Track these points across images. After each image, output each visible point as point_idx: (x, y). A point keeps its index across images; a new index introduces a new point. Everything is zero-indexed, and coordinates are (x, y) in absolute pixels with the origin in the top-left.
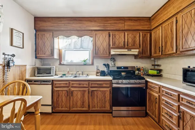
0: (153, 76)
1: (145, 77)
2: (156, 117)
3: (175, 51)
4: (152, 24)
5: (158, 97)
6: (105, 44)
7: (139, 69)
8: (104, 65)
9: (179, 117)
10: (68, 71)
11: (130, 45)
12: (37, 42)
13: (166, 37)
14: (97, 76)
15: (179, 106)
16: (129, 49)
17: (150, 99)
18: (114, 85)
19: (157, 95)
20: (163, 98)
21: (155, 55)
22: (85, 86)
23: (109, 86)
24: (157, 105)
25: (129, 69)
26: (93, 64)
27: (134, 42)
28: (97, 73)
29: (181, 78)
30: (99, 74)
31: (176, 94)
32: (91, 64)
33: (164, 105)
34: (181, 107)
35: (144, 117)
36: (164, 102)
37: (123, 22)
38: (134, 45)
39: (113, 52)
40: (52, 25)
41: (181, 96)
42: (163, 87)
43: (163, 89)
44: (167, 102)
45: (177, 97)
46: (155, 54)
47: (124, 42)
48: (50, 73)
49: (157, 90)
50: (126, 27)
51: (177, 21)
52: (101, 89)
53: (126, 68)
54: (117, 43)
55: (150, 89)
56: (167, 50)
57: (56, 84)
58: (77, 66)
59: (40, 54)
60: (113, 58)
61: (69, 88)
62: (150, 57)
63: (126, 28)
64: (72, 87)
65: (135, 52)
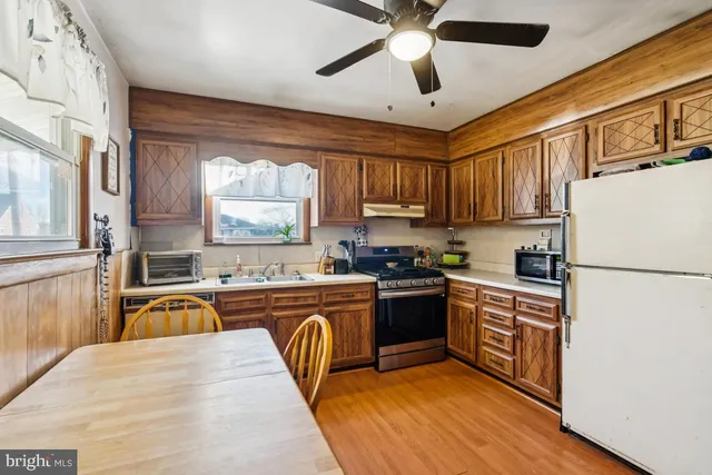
0: (453, 267)
1: (443, 271)
2: (470, 352)
3: (500, 217)
4: (451, 148)
5: (474, 311)
6: (351, 189)
7: (421, 254)
8: (344, 243)
9: (514, 338)
10: (238, 261)
11: (407, 194)
12: (140, 170)
13: (483, 186)
14: (326, 273)
15: (515, 317)
16: (405, 204)
17: (455, 317)
18: (383, 295)
19: (472, 306)
20: (485, 309)
21: (458, 220)
22: (310, 302)
23: (368, 297)
24: (473, 327)
25: (401, 254)
26: (308, 241)
27: (415, 187)
28: (328, 265)
29: (512, 269)
30: (332, 270)
31: (510, 297)
32: (301, 241)
33: (488, 322)
34: (518, 318)
35: (442, 361)
36: (487, 317)
37: (391, 135)
38: (414, 196)
39: (368, 211)
40: (197, 121)
41: (518, 299)
42: (485, 287)
43: (485, 292)
44: (492, 315)
45: (511, 301)
46: (459, 217)
47: (395, 186)
48: (188, 273)
49: (474, 296)
50: (397, 149)
51: (503, 159)
52: (353, 307)
53: (393, 250)
54: (377, 188)
55: (456, 296)
56: (485, 213)
57: (226, 303)
58: (263, 249)
59: (152, 212)
60: (365, 225)
61: (267, 311)
62: (445, 224)
63: (399, 151)
64: (275, 308)
65: (417, 211)
